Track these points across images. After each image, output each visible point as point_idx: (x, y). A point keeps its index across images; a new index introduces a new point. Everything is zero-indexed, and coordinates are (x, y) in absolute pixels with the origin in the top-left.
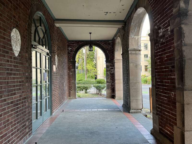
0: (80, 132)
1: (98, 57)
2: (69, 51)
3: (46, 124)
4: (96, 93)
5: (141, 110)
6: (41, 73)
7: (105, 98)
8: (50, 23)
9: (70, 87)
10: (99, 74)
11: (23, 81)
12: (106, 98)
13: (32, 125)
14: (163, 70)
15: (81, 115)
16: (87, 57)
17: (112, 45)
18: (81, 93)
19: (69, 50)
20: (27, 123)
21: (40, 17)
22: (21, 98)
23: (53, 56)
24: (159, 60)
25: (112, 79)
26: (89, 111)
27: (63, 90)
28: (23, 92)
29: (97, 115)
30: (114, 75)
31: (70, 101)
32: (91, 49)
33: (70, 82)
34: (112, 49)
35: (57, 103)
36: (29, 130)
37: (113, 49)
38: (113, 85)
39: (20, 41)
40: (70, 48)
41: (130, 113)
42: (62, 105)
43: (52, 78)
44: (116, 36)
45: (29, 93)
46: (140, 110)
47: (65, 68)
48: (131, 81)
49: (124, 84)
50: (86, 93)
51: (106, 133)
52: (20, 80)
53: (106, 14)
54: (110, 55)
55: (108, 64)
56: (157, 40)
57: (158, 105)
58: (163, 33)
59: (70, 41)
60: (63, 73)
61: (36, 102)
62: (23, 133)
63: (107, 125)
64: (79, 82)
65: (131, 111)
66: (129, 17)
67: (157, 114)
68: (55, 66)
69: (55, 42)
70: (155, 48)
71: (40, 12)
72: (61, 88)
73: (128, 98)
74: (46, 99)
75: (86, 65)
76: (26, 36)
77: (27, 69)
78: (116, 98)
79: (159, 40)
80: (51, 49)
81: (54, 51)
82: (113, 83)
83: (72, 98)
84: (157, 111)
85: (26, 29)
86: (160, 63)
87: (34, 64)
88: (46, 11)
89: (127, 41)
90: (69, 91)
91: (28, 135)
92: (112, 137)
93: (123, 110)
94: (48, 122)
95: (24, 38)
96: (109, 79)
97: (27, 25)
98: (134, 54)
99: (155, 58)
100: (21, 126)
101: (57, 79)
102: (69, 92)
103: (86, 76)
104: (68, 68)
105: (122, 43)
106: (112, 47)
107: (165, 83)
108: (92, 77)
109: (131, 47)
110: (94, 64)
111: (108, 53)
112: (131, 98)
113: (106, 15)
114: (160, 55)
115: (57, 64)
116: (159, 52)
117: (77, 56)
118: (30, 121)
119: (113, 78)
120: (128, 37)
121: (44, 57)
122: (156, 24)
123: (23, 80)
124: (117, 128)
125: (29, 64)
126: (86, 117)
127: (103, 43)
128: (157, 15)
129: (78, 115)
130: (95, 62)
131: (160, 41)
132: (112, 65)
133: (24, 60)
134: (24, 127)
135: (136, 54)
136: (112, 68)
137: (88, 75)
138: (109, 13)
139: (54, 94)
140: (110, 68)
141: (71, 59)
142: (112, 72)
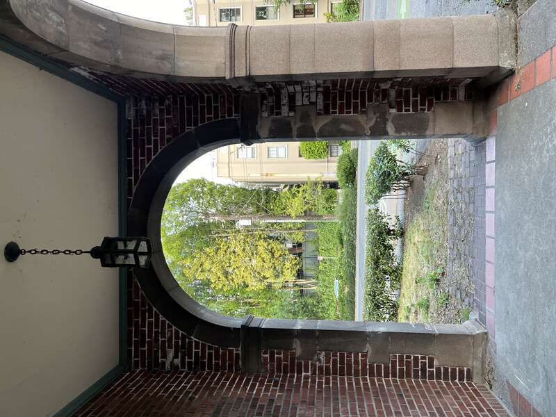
1: (263, 178)
2: (183, 361)
9: (408, 369)
16: (263, 214)
25: (363, 98)
38: (400, 92)
40: (165, 356)
54: (209, 113)
55: (264, 127)
59: (125, 355)
90: (431, 377)
96: (361, 118)
102: (438, 377)
108: (330, 199)
110: (287, 188)
127: (136, 157)
136: (292, 97)
137: (322, 212)
140: (292, 114)
141: (231, 352)
142: (311, 103)
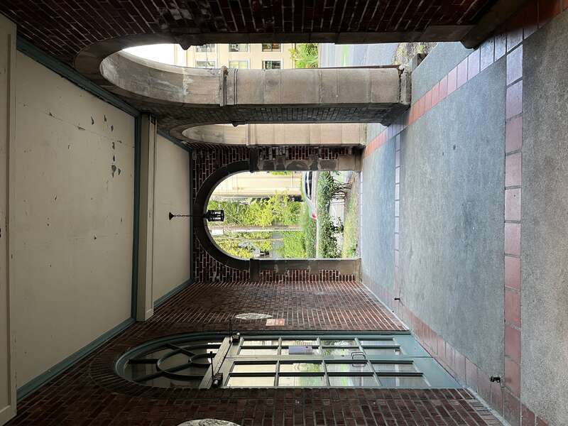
0: (463, 255)
1: (235, 192)
2: (221, 277)
3: (435, 349)
4: (343, 200)
5: (402, 71)
6: (291, 362)
7: (360, 176)
8: (144, 335)
9: (327, 277)
10: (285, 189)
11: (319, 414)
12: (360, 172)
13: (438, 388)
14: (293, 11)
15: (411, 249)
16: (234, 225)
17: (205, 151)
18: (344, 244)
19: (218, 277)
20: (436, 402)
21: (131, 362)
22: (365, 418)
23: (240, 325)
24: (263, 20)
25: (307, 153)
26: (400, 226)
27: (335, 296)
28: (349, 414)
29: (414, 203)
30: (294, 147)
31: (367, 277)
32: (217, 214)
33: (311, 276)
34: (217, 153)
35: (375, 316)
36: (453, 398)
37: (217, 150)
38: (323, 151)
39: (204, 420)
40: (212, 275)
41: (409, 106)
42: (380, 300)
43: (302, 329)
44: (177, 141)
45: (351, 397)
46: (404, 75)
47: (272, 290)
48: (317, 101)
49: (323, 121)
50: (342, 230)
51: (469, 181)
52: (315, 420)
53: (117, 171)
54: (234, 158)
55: (260, 166)
56: (203, 25)
57: (395, 26)
58: (184, 8)
59: (192, 275)
60: (287, 298)
61: (375, 376)
62: (465, 415)
63: (447, 175)
64: (307, 250)
65: (405, 103)
66: (125, 102)
67: (421, 29)
68: (268, 320)
69: (198, 319)
70: (226, 30)
71: (116, 361)
72: (331, 305)
73: (364, 109)
74: (365, 348)
75: (258, 226)
76: (188, 403)
77: (282, 401)
78: (362, 143)
79: (202, 20)
80: (220, 331)
81: (226, 324)
82: (317, 150)
83: (357, 273)
84: (411, 28)
85: (170, 403)
86: (273, 18)
87: (268, 383)
88: (111, 346)
89: (198, 109)
90: (337, 280)
91: (468, 401)
92: (481, 164)
93: (400, 124)
94: (430, 343)
95: (194, 408)
96: (306, 162)
97: (157, 402)
98: (236, 90)
99: (255, 32)
100: (443, 420)
101: (305, 315)
102: (340, 280)
103: (291, 228)
104: (271, 281)
105: (203, 122)
106: (210, 153)
107: (333, 6)
108: (294, 210)
109: (216, 99)
110: (255, 201)
111: (227, 163)
112: (367, 102)
113: (119, 171)
114: (248, 18)
115: (262, 316)
116: (238, 19)
117: (233, 253)
118: (428, 394)
119: (303, 149)
120: (185, 106)
121: (243, 352)
122: (154, 26)
123: (314, 413)
124: (454, 148)
125: (269, 396)
126: (417, 234)
127: (198, 178)
128: (127, 23)
129: (413, 257)
130: (248, 201)
131: (206, 16)
132: (264, 153)
133: (257, 410)
134: (447, 411)
135: (236, 83)
136: (274, 152)
137: (288, 222)
138: (115, 163)
139: (350, 325)
140: (274, 159)
141: (245, 272)
142: (283, 154)
